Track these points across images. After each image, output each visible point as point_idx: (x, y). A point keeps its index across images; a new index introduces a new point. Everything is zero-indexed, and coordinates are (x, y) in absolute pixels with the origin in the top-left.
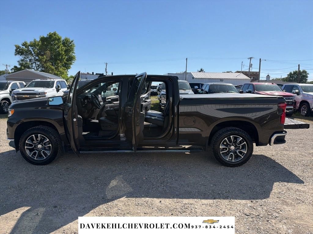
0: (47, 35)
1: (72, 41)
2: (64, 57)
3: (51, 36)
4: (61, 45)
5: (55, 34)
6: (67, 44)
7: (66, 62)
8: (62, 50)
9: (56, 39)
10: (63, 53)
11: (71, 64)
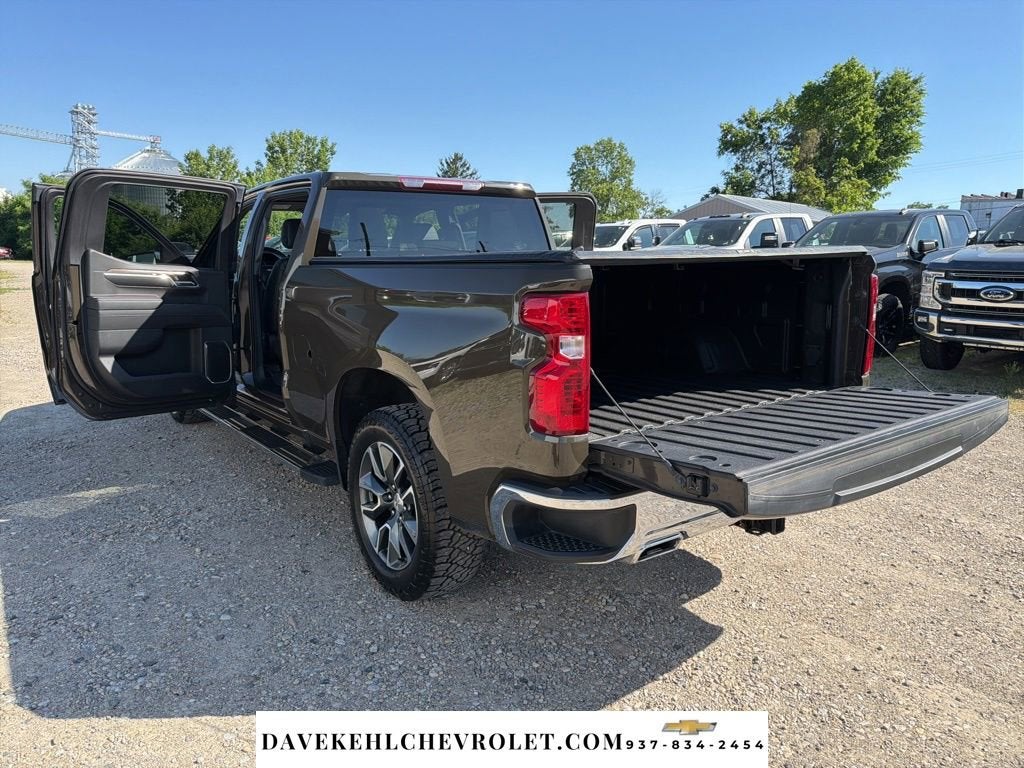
0: (825, 76)
1: (916, 82)
2: (870, 144)
3: (835, 76)
4: (866, 100)
5: (849, 68)
6: (891, 94)
7: (876, 158)
8: (865, 119)
9: (850, 84)
10: (870, 128)
11: (895, 165)
